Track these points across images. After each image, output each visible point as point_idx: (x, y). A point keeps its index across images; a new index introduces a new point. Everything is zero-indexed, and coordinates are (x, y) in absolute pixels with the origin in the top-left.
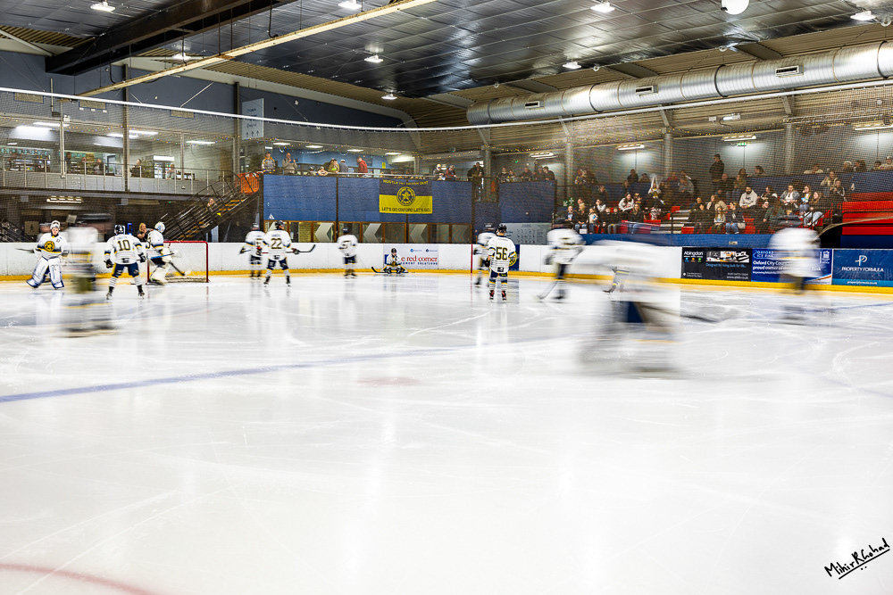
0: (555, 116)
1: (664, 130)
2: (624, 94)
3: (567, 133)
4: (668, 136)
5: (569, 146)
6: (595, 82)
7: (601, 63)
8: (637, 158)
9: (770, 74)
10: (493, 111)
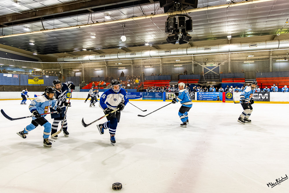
0: (80, 61)
1: (105, 66)
2: (97, 57)
3: (83, 65)
4: (106, 67)
5: (83, 68)
6: (90, 54)
7: (91, 49)
8: (99, 72)
9: (128, 55)
10: (64, 59)
